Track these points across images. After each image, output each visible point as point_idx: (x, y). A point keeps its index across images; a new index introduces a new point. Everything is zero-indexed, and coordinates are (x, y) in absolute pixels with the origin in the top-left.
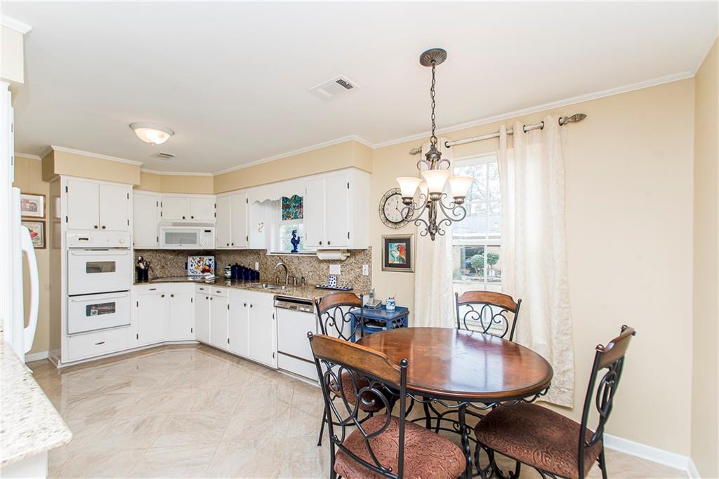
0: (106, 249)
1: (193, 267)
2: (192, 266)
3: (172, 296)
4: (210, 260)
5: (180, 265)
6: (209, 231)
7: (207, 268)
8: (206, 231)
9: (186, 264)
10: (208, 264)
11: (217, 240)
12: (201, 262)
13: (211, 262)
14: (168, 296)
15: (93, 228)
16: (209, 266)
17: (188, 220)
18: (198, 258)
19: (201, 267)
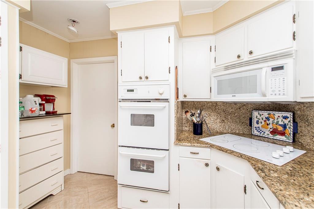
0: (148, 101)
1: (260, 125)
2: (258, 122)
3: (218, 169)
4: (286, 118)
5: (243, 120)
6: (281, 68)
7: (280, 129)
8: (273, 69)
9: (251, 119)
10: (280, 123)
11: (297, 83)
12: (271, 120)
13: (286, 121)
14: (212, 167)
15: (139, 80)
16: (285, 126)
17: (246, 57)
18: (265, 114)
19: (271, 126)
